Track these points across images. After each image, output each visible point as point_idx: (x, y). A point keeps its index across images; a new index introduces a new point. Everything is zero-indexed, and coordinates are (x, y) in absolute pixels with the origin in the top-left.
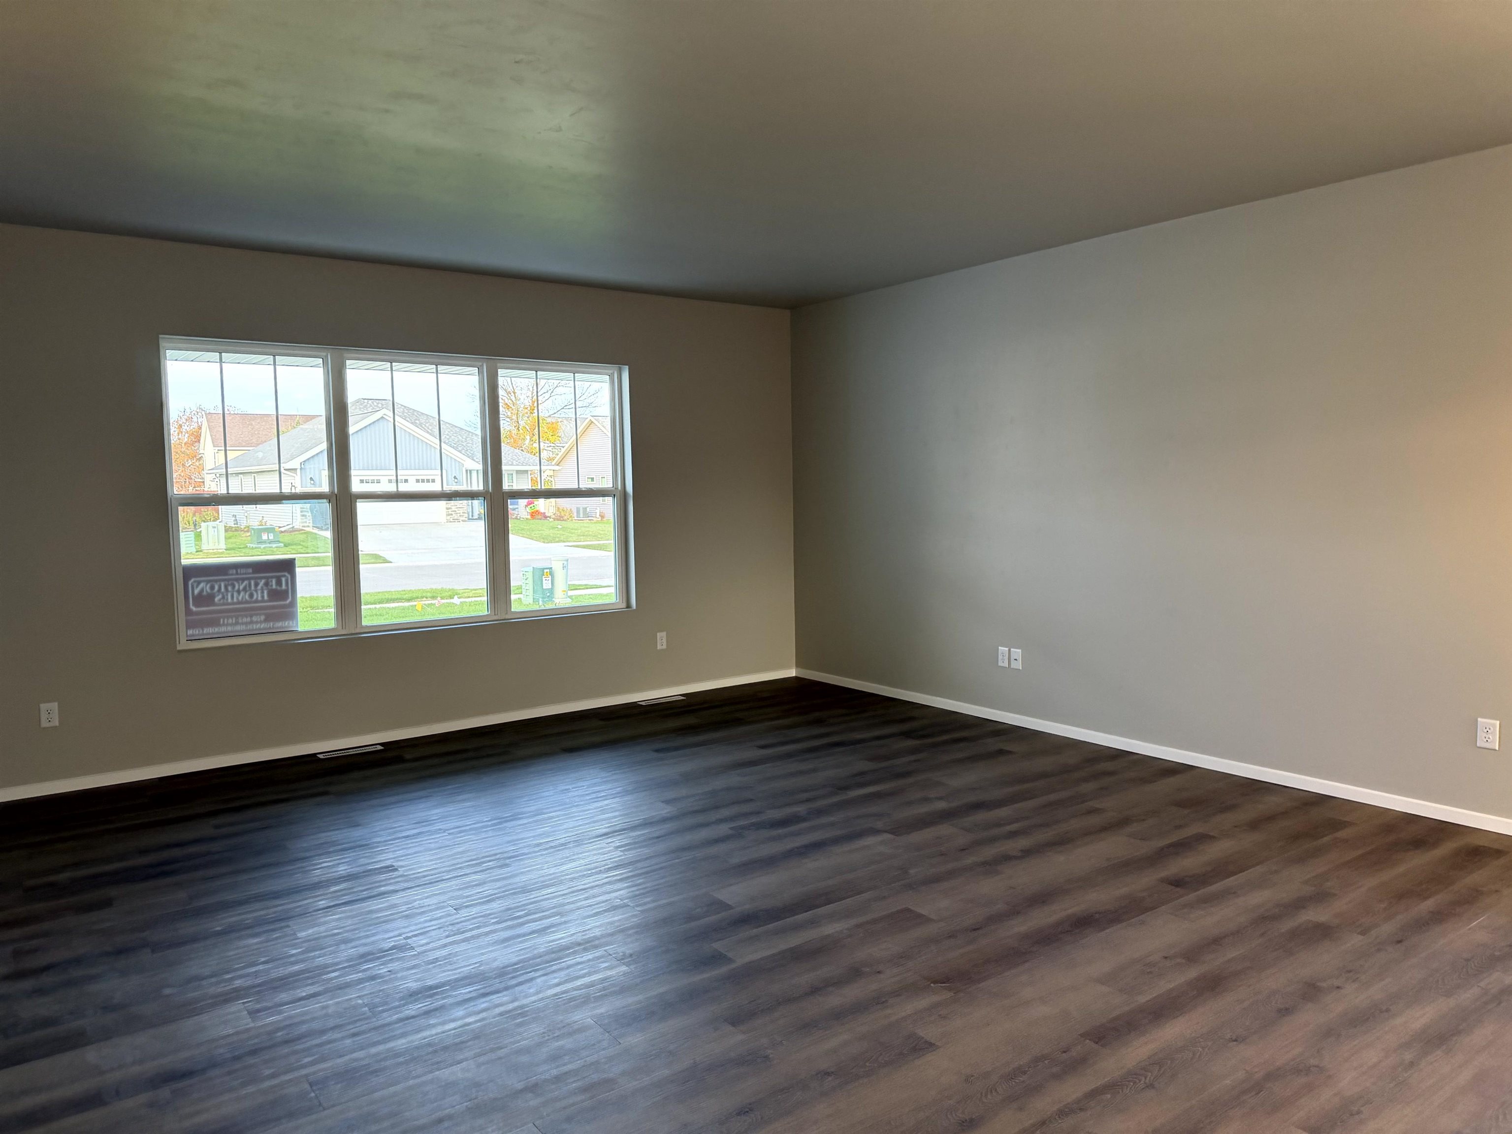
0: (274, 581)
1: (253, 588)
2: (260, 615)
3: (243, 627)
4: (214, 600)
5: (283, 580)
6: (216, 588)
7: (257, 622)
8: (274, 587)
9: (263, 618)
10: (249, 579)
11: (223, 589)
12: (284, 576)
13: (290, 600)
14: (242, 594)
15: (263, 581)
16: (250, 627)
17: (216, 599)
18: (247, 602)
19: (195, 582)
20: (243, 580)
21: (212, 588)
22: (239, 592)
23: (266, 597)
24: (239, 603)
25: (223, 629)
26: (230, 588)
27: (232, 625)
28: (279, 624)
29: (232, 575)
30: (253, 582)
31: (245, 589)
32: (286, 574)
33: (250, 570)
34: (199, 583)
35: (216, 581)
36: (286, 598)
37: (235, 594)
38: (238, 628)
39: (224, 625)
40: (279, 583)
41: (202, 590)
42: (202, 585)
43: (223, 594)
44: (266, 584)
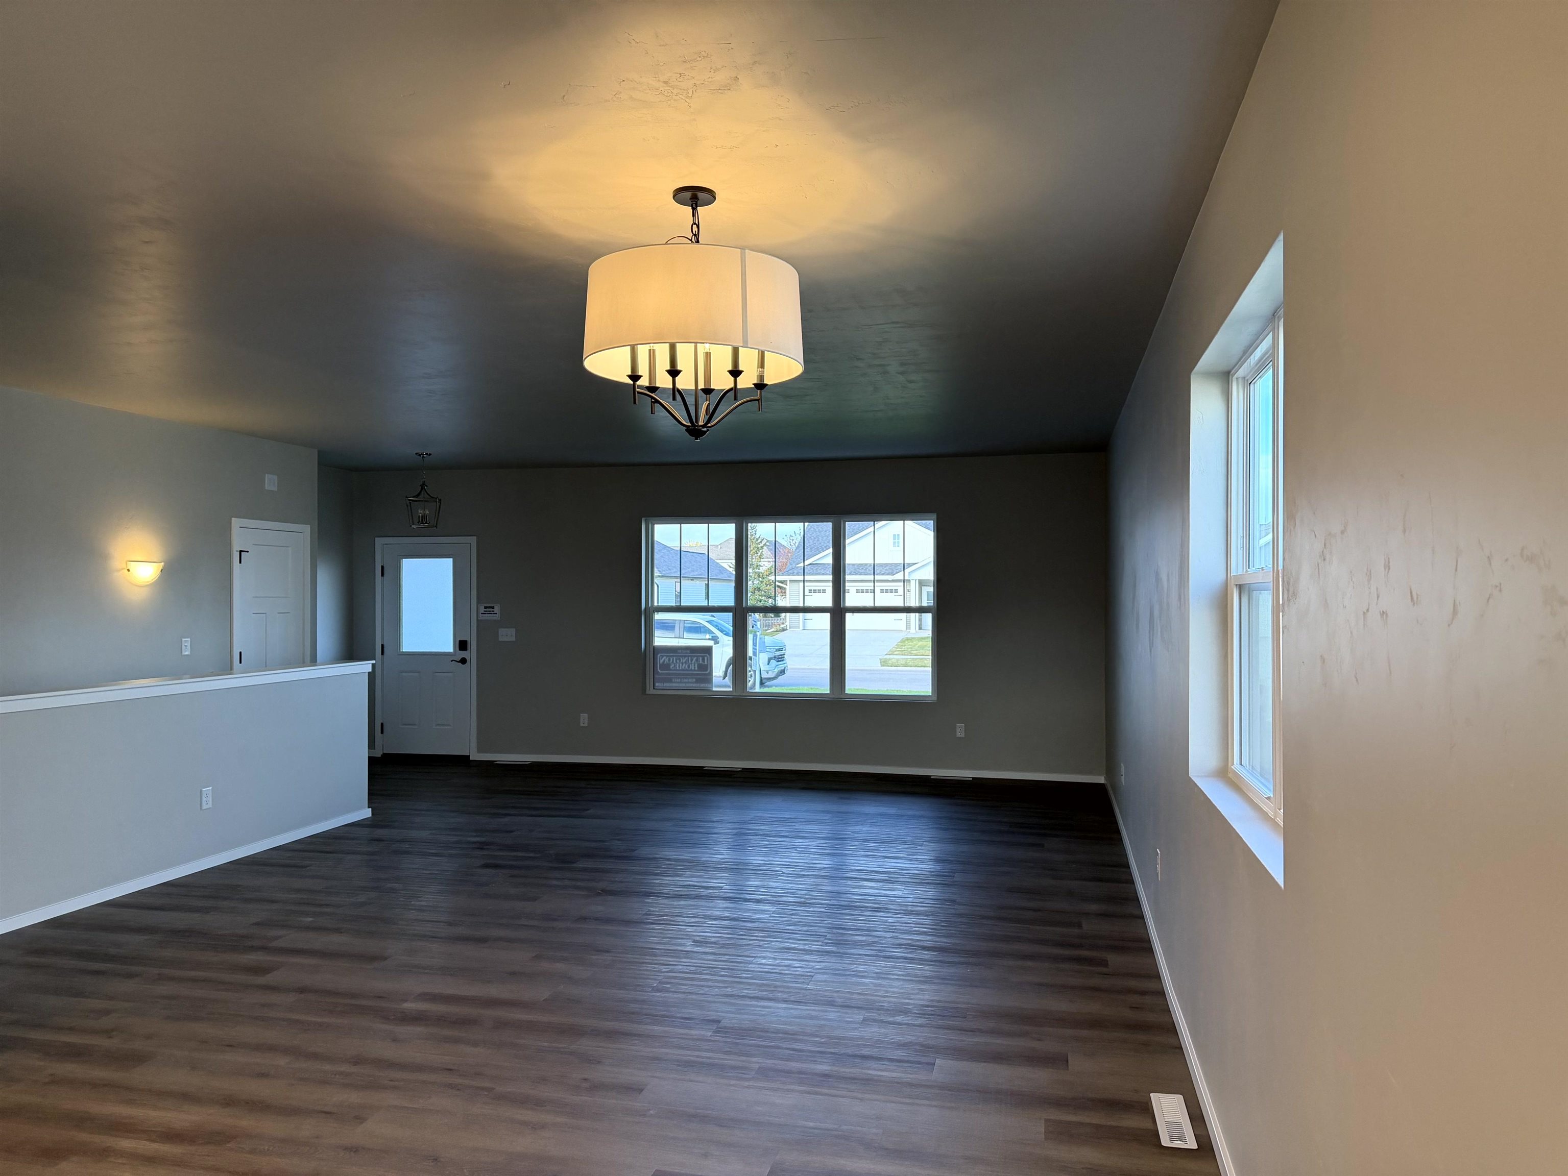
0: (701, 658)
1: (690, 662)
2: (693, 678)
3: (684, 685)
4: (670, 667)
5: (706, 658)
6: (671, 659)
7: (691, 683)
8: (701, 662)
9: (694, 680)
10: (689, 656)
11: (674, 662)
12: (706, 656)
13: (709, 671)
14: (684, 665)
15: (695, 658)
16: (688, 685)
17: (671, 667)
18: (687, 670)
19: (661, 656)
20: (685, 656)
21: (669, 660)
22: (682, 664)
23: (696, 669)
24: (683, 670)
25: (674, 685)
26: (678, 661)
27: (678, 683)
28: (702, 685)
29: (680, 653)
30: (690, 658)
31: (685, 662)
32: (707, 655)
33: (689, 652)
34: (663, 656)
35: (671, 656)
36: (707, 670)
37: (681, 665)
38: (681, 685)
39: (674, 682)
40: (703, 660)
41: (664, 661)
42: (665, 658)
43: (674, 664)
44: (697, 660)
